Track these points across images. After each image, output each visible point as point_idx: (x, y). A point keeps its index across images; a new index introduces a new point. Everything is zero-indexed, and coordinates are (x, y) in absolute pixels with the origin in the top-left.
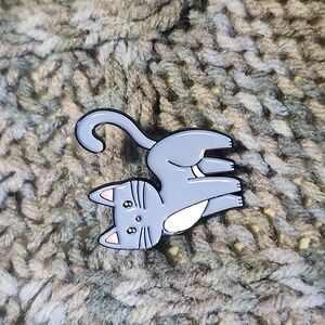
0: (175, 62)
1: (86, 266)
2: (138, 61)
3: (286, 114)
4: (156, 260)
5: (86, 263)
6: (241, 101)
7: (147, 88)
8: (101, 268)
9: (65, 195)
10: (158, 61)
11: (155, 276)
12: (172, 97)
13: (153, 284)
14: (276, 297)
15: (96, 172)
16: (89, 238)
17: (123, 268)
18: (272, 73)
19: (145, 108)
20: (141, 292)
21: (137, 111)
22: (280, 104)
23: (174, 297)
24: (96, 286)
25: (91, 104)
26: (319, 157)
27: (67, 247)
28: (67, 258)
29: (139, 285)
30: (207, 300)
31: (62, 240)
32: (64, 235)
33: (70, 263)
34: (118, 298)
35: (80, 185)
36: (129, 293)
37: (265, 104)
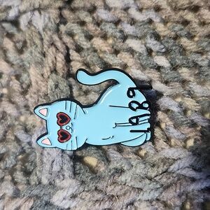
0: (78, 23)
1: (28, 183)
2: (50, 25)
3: (164, 50)
4: (82, 171)
5: (28, 181)
6: (130, 45)
7: (59, 44)
8: (40, 183)
9: (6, 132)
10: (65, 23)
11: (83, 182)
12: (79, 49)
13: (81, 189)
14: (176, 184)
15: (28, 112)
16: (28, 162)
17: (57, 181)
18: (150, 21)
19: (59, 59)
20: (74, 197)
21: (53, 62)
22: (159, 43)
23: (99, 196)
24: (38, 197)
25: (18, 61)
26: (192, 79)
27: (12, 171)
28: (13, 179)
29: (71, 191)
30: (125, 194)
31: (8, 166)
32: (9, 162)
33: (15, 183)
34: (56, 204)
35: (17, 123)
36: (64, 199)
37: (148, 45)
